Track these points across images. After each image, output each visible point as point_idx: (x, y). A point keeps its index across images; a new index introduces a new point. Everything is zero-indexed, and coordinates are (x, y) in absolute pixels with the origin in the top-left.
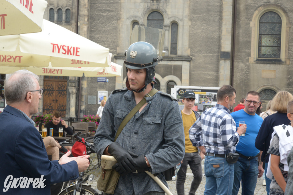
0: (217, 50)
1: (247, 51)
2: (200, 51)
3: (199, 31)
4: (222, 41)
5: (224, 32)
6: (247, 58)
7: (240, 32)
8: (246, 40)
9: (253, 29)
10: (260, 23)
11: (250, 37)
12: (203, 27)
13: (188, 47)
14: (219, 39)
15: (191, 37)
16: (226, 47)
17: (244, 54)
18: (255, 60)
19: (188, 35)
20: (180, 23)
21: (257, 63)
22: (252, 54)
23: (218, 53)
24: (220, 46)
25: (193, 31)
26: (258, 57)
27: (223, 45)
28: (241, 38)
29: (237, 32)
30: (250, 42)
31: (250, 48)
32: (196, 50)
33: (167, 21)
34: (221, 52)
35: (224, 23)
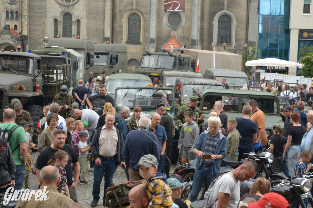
0: (102, 36)
1: (121, 37)
2: (93, 37)
3: (92, 25)
4: (105, 31)
5: (106, 26)
6: (121, 41)
7: (117, 25)
8: (120, 30)
9: (124, 24)
10: (129, 20)
11: (122, 28)
12: (94, 23)
13: (86, 34)
14: (104, 30)
15: (88, 28)
16: (108, 34)
17: (119, 39)
18: (126, 42)
19: (86, 27)
20: (81, 20)
21: (126, 44)
22: (124, 38)
23: (103, 38)
24: (104, 34)
25: (88, 25)
26: (128, 40)
27: (105, 34)
28: (117, 29)
29: (114, 26)
30: (122, 31)
31: (123, 35)
32: (91, 36)
33: (74, 19)
34: (105, 37)
35: (106, 21)
